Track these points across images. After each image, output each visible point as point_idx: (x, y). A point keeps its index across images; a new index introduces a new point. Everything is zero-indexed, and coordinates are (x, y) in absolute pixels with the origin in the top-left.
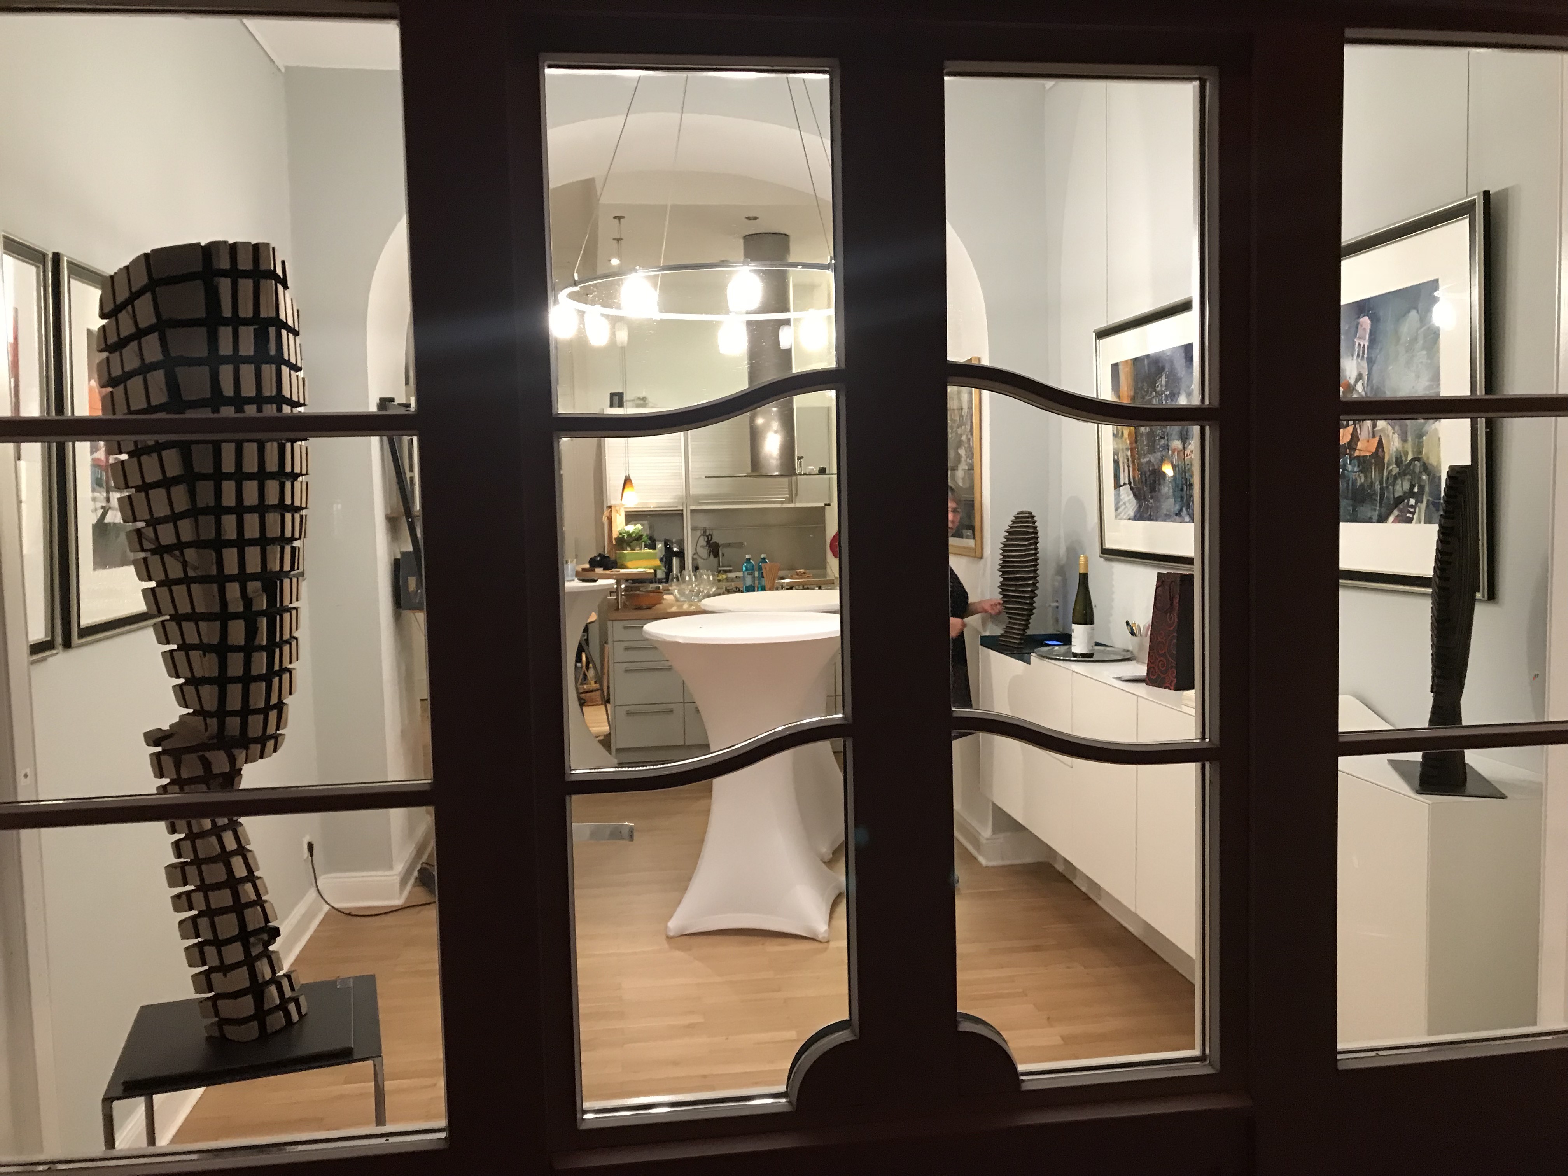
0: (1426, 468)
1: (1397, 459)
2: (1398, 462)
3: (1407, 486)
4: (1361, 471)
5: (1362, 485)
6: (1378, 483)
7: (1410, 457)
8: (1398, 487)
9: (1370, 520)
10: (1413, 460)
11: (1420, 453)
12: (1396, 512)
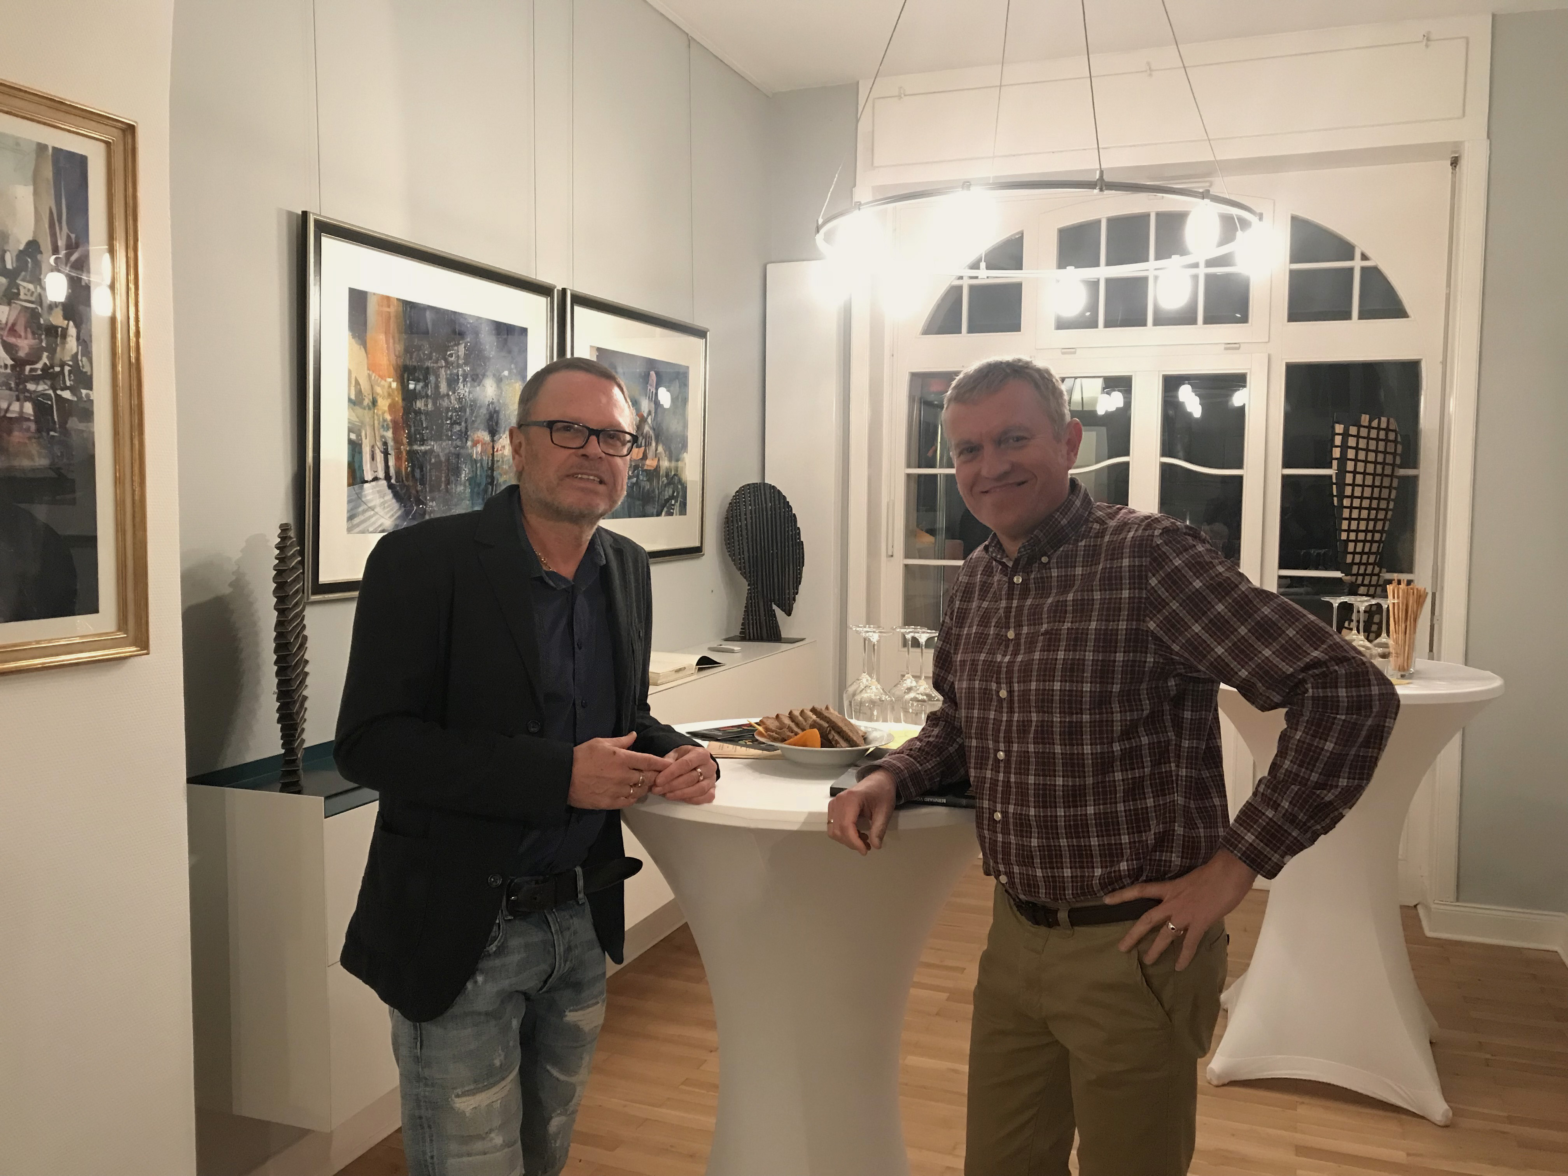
0: (680, 481)
1: (666, 473)
2: (667, 475)
3: (671, 492)
4: (648, 480)
5: (648, 490)
6: (656, 490)
7: (673, 473)
8: (666, 493)
9: (652, 516)
10: (675, 475)
11: (678, 471)
12: (665, 509)
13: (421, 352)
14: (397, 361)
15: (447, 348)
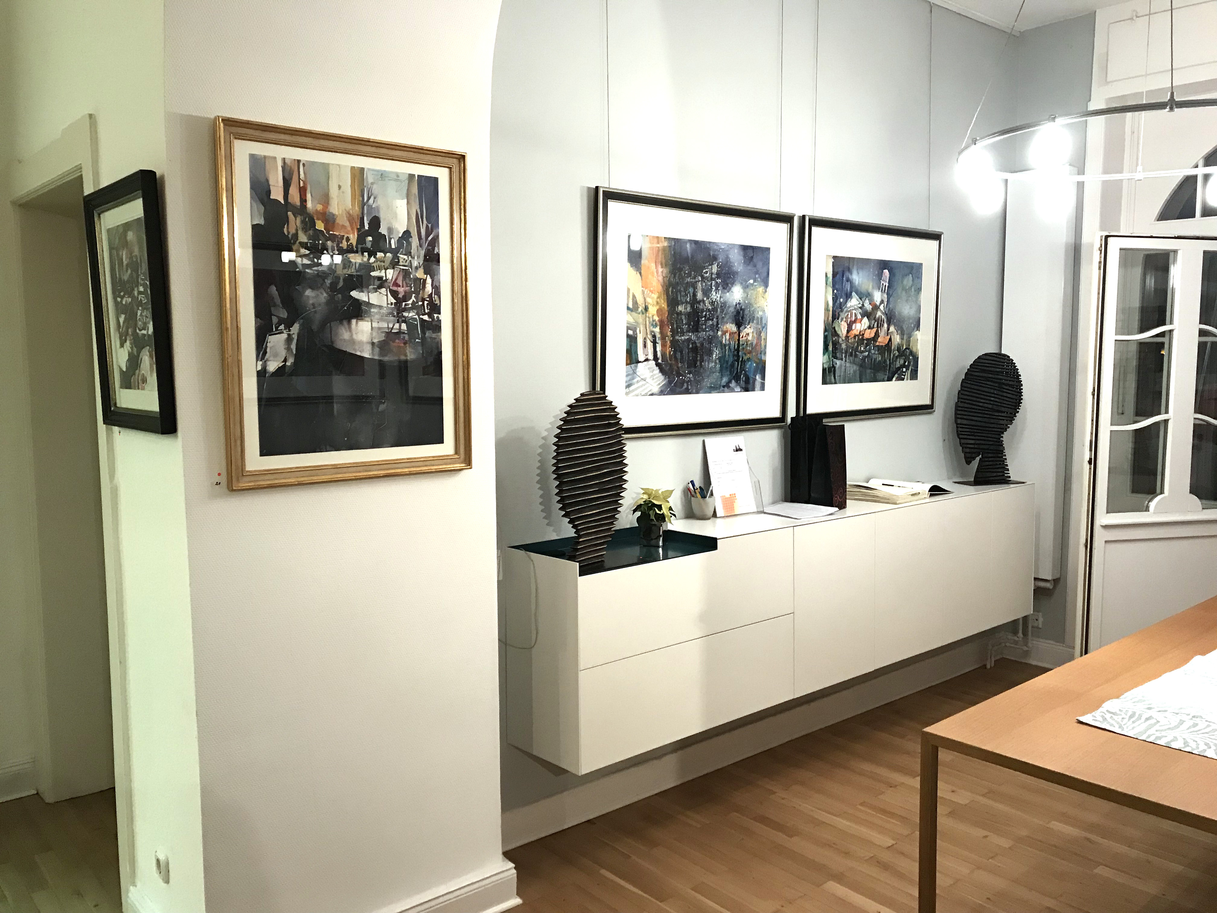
0: (911, 353)
1: (898, 347)
2: (899, 349)
3: (902, 362)
4: (879, 354)
5: (880, 361)
6: (888, 360)
8: (898, 363)
10: (906, 348)
11: (909, 345)
12: (896, 375)
13: (682, 272)
14: (664, 280)
15: (704, 268)
